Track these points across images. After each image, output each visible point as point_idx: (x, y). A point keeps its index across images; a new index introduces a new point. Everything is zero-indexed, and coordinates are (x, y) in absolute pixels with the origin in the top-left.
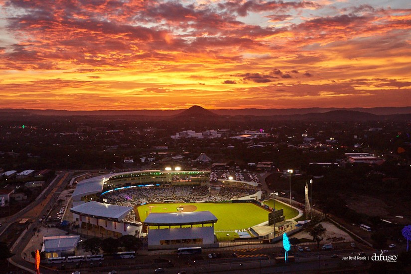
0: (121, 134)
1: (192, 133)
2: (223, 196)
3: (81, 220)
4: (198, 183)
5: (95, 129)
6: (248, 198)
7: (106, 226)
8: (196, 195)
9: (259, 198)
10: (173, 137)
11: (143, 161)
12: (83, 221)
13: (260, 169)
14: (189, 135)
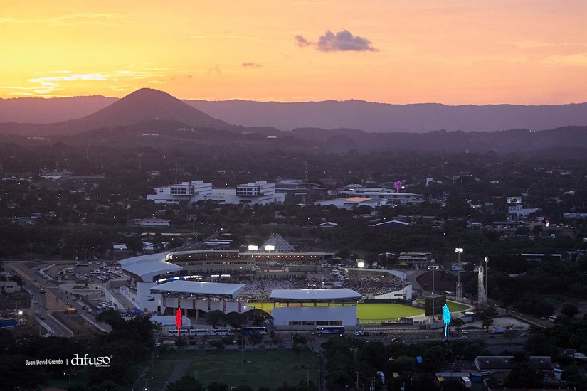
1: (204, 190)
4: (301, 274)
6: (391, 296)
7: (209, 309)
9: (409, 297)
10: (151, 198)
12: (167, 306)
13: (404, 264)
14: (197, 194)
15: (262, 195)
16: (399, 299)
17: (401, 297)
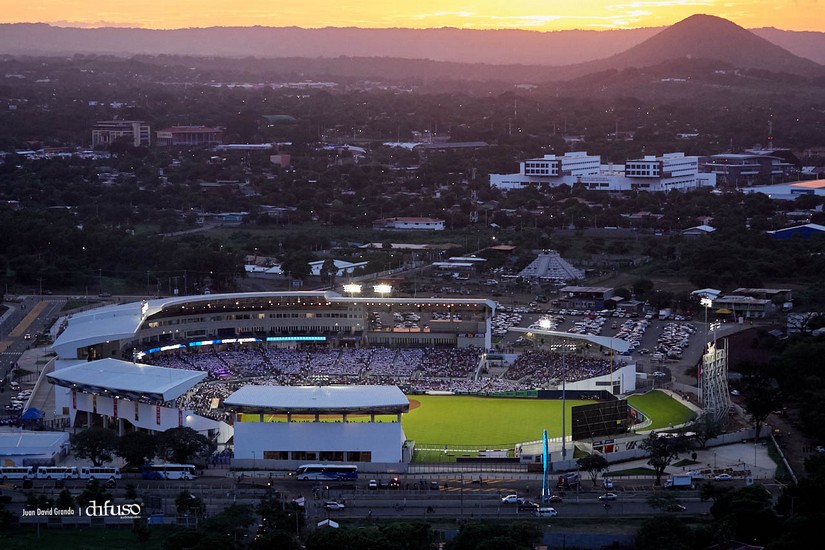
0: (275, 159)
1: (585, 167)
2: (516, 378)
3: (75, 407)
4: (448, 338)
5: (168, 135)
6: (588, 384)
7: (137, 419)
8: (434, 374)
10: (497, 180)
11: (316, 272)
12: (78, 409)
13: (725, 311)
14: (569, 173)
15: (668, 175)
16: (605, 392)
17: (610, 389)
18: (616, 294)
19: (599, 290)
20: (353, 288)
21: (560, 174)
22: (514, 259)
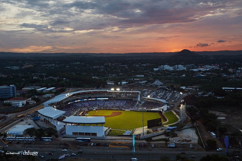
0: (126, 67)
1: (167, 67)
4: (131, 98)
6: (157, 109)
7: (51, 122)
8: (127, 106)
9: (165, 109)
10: (155, 69)
13: (186, 91)
14: (165, 68)
15: (179, 68)
17: (161, 110)
18: (167, 88)
19: (164, 87)
20: (113, 89)
21: (163, 68)
22: (152, 81)
